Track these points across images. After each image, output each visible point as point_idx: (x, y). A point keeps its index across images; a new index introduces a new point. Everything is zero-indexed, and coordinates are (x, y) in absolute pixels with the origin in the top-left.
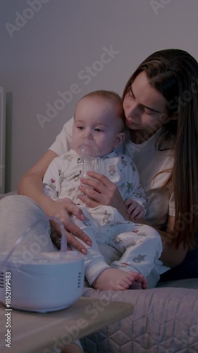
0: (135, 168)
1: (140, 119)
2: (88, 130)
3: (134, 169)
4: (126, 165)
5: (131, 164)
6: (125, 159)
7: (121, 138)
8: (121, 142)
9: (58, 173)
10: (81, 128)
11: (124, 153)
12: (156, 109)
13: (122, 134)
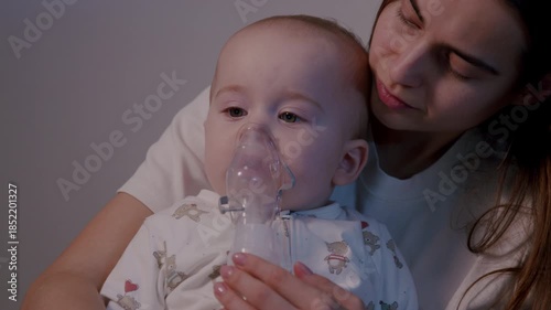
0: (402, 260)
1: (430, 95)
2: (257, 114)
3: (399, 265)
4: (375, 247)
5: (389, 245)
6: (373, 229)
7: (356, 157)
8: (357, 171)
9: (152, 261)
10: (236, 112)
11: (359, 207)
12: (490, 62)
13: (362, 143)
